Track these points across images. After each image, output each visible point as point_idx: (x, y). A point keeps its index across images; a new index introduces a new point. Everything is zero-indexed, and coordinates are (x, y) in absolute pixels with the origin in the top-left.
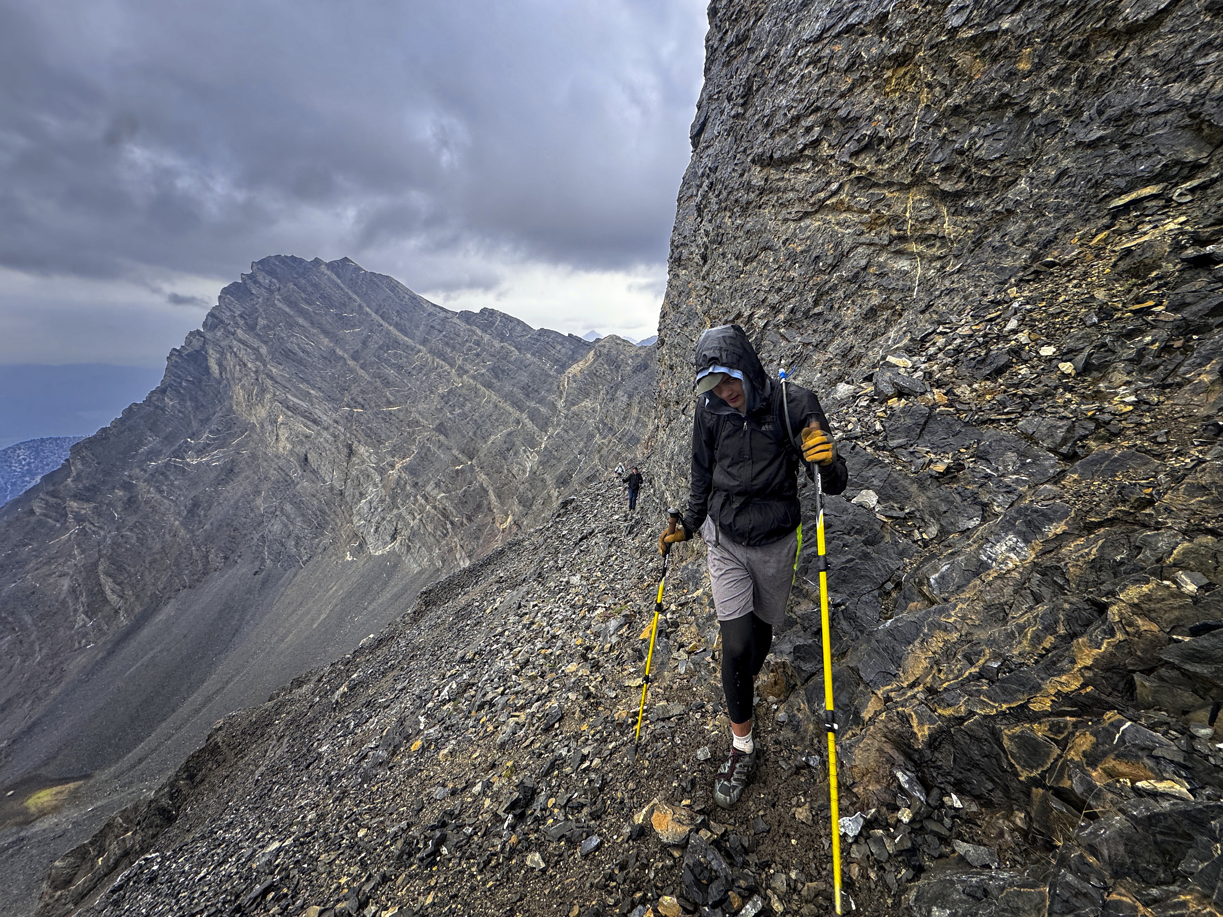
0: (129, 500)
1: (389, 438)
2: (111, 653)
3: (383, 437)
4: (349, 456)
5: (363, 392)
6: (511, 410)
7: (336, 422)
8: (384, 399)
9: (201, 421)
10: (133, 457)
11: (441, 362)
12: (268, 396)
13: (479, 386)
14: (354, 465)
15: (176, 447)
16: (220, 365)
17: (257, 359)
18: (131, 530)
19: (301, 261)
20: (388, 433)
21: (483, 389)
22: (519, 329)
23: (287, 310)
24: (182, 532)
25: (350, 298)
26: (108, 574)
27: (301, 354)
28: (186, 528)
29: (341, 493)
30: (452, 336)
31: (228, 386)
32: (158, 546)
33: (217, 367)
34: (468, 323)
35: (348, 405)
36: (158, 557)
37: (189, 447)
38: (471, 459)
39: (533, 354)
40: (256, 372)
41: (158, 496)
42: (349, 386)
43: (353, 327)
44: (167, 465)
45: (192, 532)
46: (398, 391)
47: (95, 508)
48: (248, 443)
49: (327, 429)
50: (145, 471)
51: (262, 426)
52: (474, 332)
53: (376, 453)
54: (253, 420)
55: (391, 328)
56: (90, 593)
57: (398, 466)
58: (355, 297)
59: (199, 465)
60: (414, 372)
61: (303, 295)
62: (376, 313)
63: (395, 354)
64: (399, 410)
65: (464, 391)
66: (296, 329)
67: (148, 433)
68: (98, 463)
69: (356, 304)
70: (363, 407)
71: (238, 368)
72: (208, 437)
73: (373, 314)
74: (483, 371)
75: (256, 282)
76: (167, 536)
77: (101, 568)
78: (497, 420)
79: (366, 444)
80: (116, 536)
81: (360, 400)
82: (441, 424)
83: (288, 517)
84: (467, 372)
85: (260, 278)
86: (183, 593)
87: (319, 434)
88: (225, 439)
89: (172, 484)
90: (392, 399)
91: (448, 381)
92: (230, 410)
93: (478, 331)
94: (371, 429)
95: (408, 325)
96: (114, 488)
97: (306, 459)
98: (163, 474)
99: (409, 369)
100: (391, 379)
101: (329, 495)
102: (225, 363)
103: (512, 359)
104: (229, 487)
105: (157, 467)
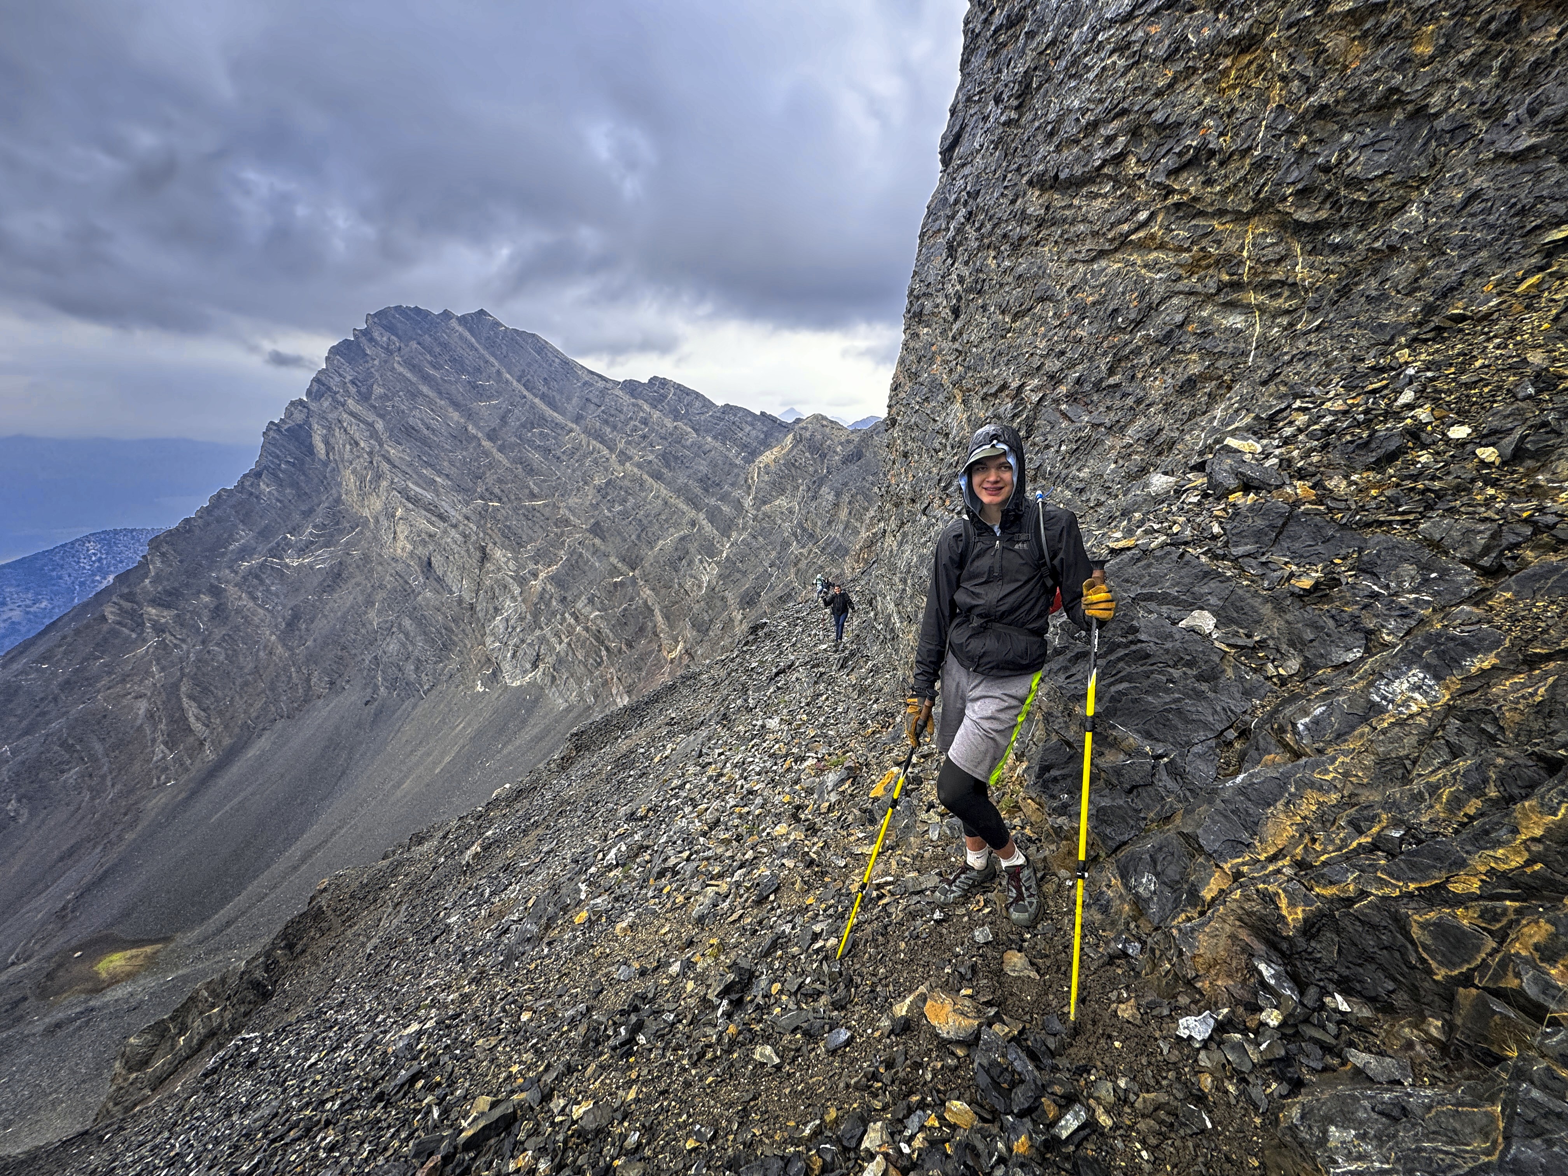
0: (217, 608)
1: (532, 540)
2: (193, 794)
3: (525, 538)
4: (482, 562)
5: (500, 481)
6: (683, 507)
7: (468, 518)
8: (527, 491)
9: (303, 513)
10: (223, 555)
11: (598, 445)
12: (384, 484)
13: (645, 477)
14: (488, 573)
15: (273, 544)
16: (327, 443)
17: (371, 437)
18: (218, 645)
19: (427, 314)
20: (530, 532)
21: (650, 480)
22: (698, 404)
23: (409, 375)
24: (280, 649)
25: (487, 362)
26: (191, 697)
27: (426, 432)
28: (285, 645)
29: (472, 607)
30: (613, 412)
31: (336, 470)
32: (251, 665)
33: (323, 446)
34: (633, 395)
35: (482, 498)
36: (250, 678)
37: (289, 545)
38: (633, 569)
39: (715, 438)
40: (370, 453)
41: (251, 604)
42: (484, 473)
43: (490, 398)
44: (262, 566)
45: (291, 649)
46: (544, 481)
47: (178, 616)
48: (360, 541)
49: (455, 526)
50: (236, 573)
51: (377, 521)
52: (641, 408)
53: (516, 559)
54: (366, 513)
55: (537, 400)
56: (172, 721)
57: (542, 576)
58: (492, 359)
59: (301, 566)
60: (564, 458)
61: (428, 357)
62: (519, 381)
63: (541, 433)
64: (545, 505)
65: (626, 483)
66: (420, 400)
67: (241, 526)
68: (181, 561)
69: (494, 370)
70: (500, 500)
71: (348, 447)
72: (311, 533)
73: (515, 383)
74: (651, 457)
75: (371, 340)
76: (262, 654)
77: (183, 689)
78: (666, 521)
79: (503, 547)
80: (201, 651)
81: (497, 491)
82: (597, 524)
83: (407, 635)
84: (630, 458)
85: (376, 335)
86: (279, 725)
87: (445, 532)
88: (332, 536)
89: (268, 590)
90: (536, 490)
91: (606, 470)
92: (338, 501)
93: (646, 407)
94: (509, 528)
95: (558, 397)
96: (199, 592)
97: (429, 563)
98: (257, 577)
99: (559, 454)
100: (535, 466)
101: (457, 609)
102: (332, 441)
103: (688, 443)
104: (336, 596)
105: (251, 568)
